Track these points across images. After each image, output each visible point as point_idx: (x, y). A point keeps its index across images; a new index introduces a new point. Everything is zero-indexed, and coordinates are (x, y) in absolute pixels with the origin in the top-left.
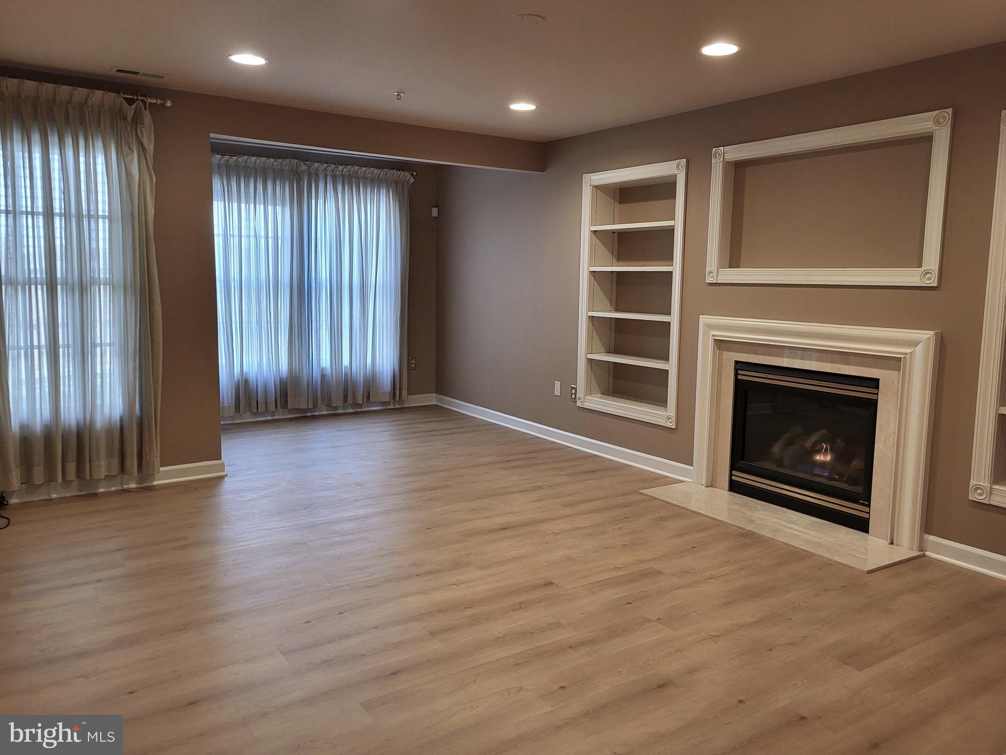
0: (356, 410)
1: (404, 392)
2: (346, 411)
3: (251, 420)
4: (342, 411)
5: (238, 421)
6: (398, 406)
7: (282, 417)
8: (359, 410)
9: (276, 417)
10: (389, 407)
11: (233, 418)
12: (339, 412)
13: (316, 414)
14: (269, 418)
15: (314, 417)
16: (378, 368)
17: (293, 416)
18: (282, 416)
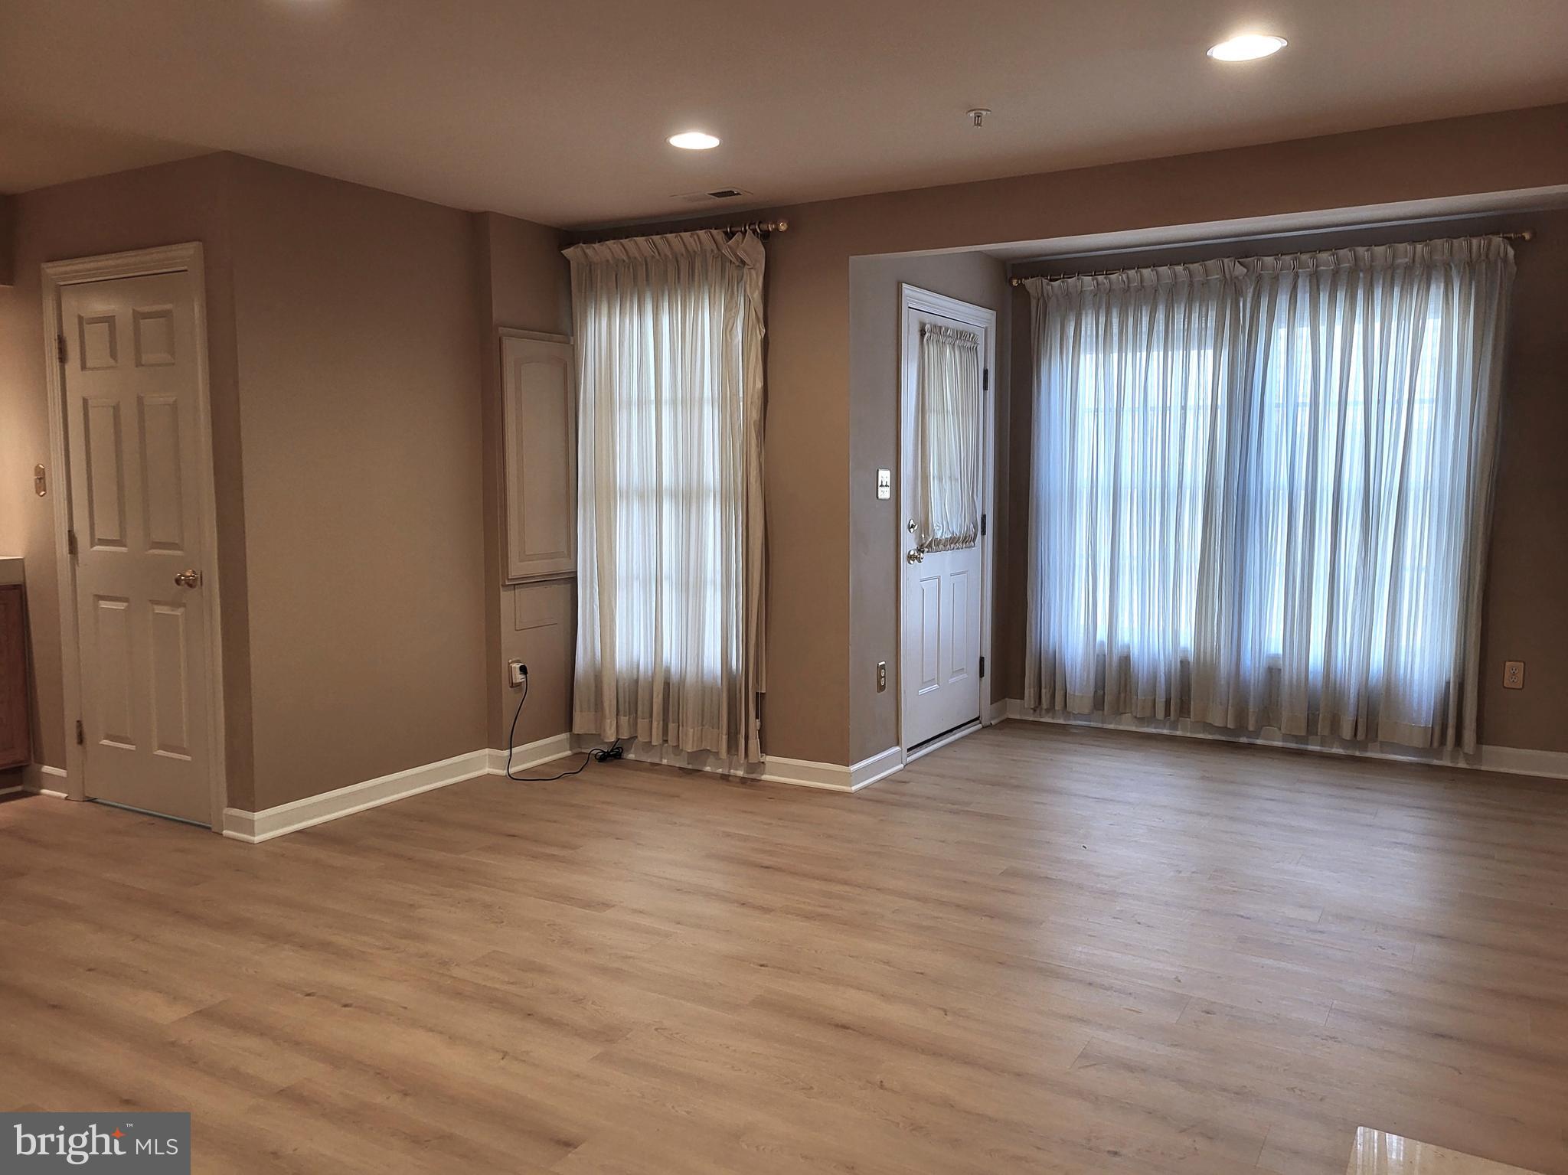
0: (1350, 752)
1: (1469, 735)
2: (1326, 750)
3: (1134, 729)
4: (1317, 748)
5: (1112, 726)
6: (1462, 765)
7: (1188, 735)
8: (1357, 754)
9: (1179, 733)
10: (1436, 762)
11: (1087, 717)
12: (1310, 748)
13: (1259, 742)
14: (1166, 732)
15: (1251, 748)
16: (1402, 671)
17: (1210, 737)
18: (1191, 732)
